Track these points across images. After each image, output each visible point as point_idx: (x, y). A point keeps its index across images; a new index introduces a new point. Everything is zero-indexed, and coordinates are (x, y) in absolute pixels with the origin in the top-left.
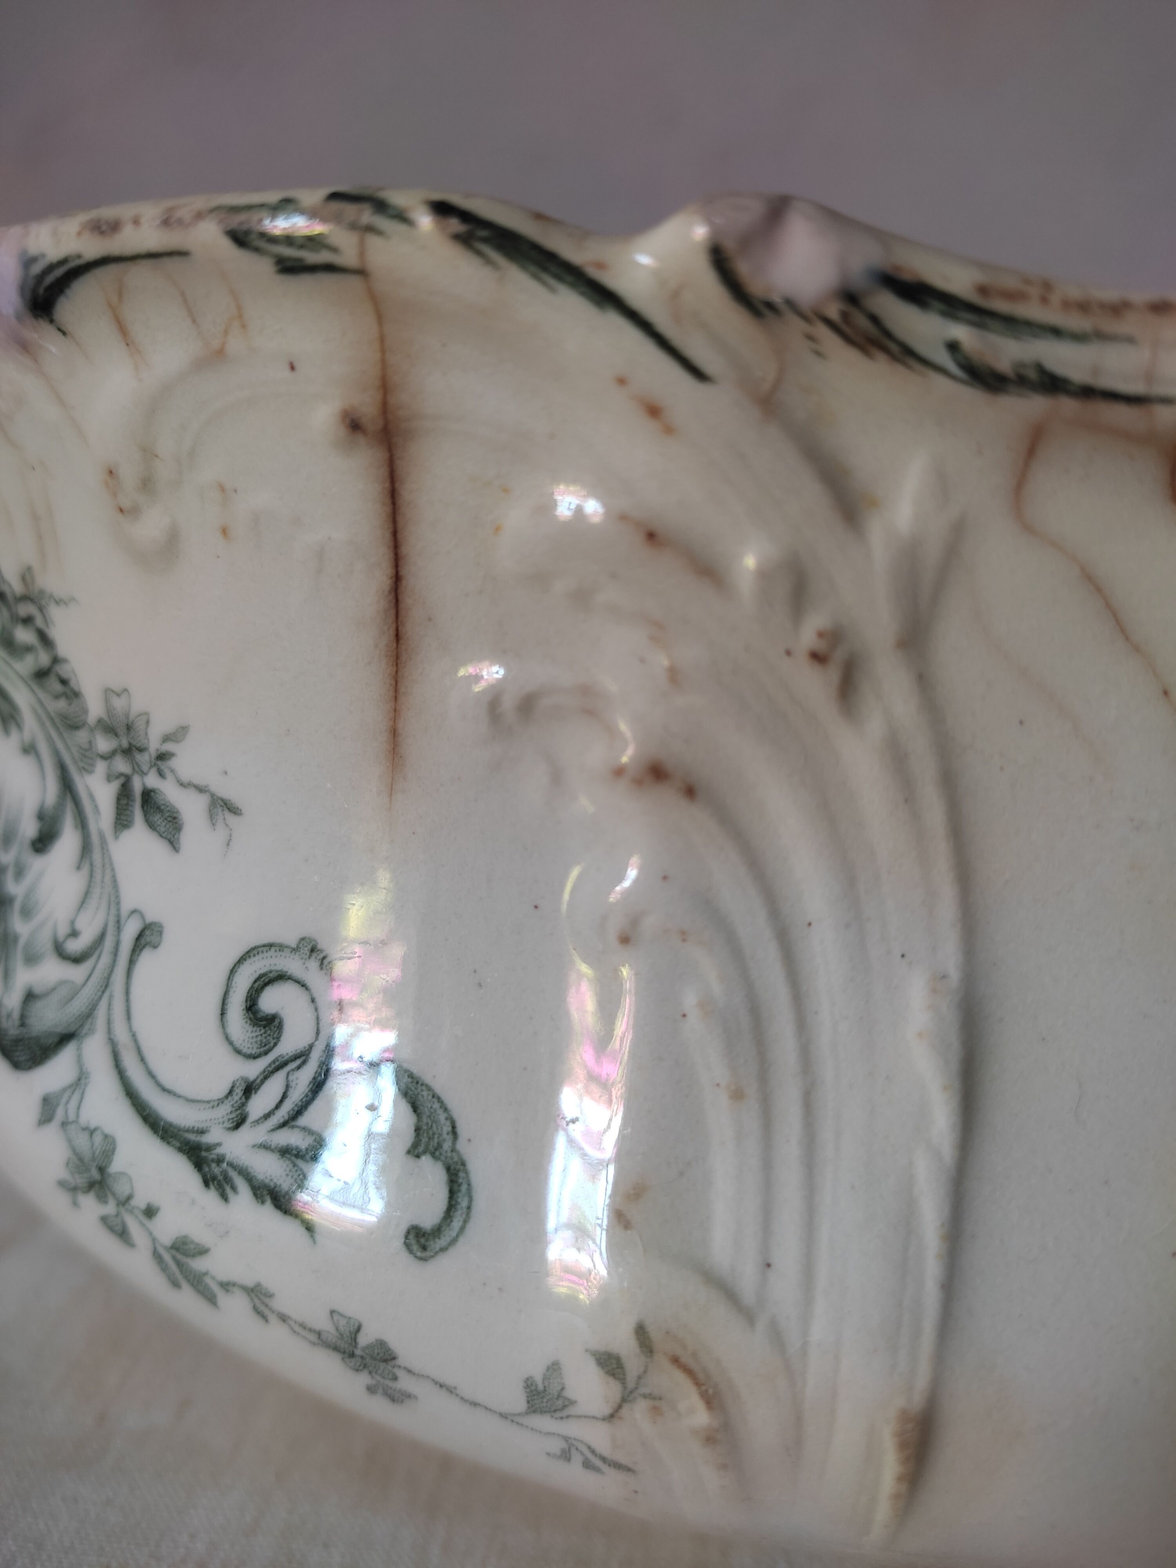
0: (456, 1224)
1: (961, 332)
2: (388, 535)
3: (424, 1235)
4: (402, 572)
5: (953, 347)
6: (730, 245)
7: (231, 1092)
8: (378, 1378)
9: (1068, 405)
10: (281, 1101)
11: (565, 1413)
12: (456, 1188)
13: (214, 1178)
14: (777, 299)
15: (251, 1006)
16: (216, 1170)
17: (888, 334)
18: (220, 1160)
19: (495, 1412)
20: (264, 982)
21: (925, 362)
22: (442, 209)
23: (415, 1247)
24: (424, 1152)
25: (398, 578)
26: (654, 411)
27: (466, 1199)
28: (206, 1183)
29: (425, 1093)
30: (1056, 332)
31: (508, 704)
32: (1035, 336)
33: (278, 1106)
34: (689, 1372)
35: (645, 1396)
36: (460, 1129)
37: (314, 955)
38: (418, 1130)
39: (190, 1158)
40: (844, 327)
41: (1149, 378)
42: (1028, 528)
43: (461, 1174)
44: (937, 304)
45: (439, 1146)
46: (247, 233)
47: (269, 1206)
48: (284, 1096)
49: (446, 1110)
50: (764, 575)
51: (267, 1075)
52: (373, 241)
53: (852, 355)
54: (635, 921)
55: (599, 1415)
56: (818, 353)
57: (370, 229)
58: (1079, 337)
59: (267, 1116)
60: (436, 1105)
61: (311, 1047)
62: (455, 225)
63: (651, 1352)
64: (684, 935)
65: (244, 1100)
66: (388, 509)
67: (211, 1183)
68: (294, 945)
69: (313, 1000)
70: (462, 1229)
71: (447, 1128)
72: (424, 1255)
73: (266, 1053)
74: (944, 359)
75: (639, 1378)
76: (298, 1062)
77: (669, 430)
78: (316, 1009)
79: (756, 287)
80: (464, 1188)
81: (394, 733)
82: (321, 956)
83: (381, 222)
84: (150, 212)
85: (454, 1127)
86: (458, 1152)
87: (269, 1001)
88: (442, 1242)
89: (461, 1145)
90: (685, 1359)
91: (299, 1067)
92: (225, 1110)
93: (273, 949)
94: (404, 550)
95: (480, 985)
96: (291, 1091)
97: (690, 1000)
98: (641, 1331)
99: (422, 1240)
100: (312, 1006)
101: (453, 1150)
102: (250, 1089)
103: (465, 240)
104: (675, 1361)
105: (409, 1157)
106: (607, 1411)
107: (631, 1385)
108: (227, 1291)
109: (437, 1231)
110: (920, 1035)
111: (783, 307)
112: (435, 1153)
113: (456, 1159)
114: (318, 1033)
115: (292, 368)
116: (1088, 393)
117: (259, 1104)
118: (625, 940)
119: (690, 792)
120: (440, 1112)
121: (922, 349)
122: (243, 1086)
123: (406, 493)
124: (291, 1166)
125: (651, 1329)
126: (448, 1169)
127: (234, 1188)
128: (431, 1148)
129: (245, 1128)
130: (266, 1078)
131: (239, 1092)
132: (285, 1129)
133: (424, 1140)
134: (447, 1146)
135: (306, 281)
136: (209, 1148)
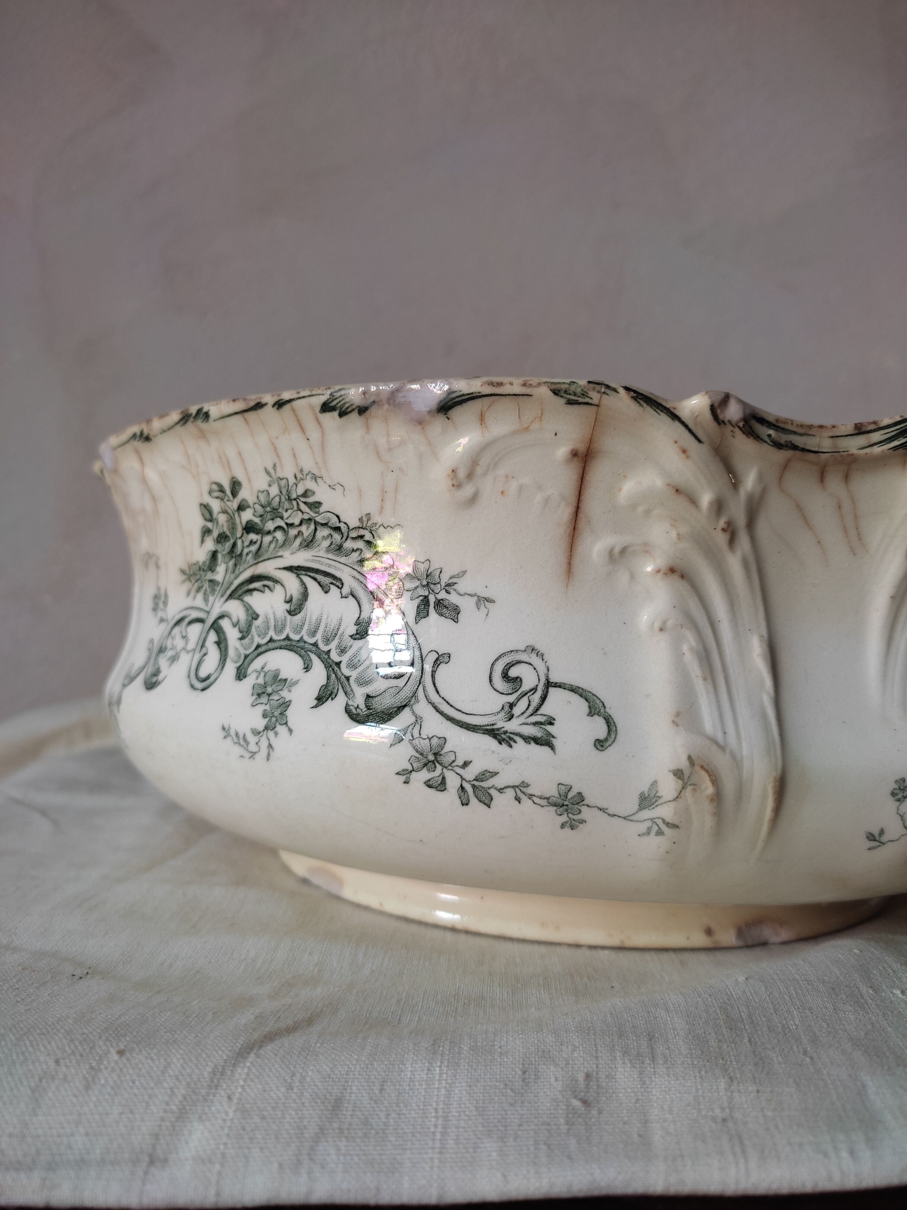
0: (613, 736)
1: (771, 432)
2: (577, 493)
3: (601, 741)
4: (580, 505)
5: (769, 436)
6: (716, 405)
7: (503, 708)
8: (571, 816)
9: (798, 453)
10: (528, 707)
11: (657, 803)
12: (609, 724)
13: (504, 740)
14: (726, 420)
15: (505, 676)
16: (503, 736)
17: (753, 431)
18: (506, 732)
19: (622, 817)
20: (510, 665)
21: (762, 440)
22: (627, 389)
23: (599, 747)
24: (594, 714)
25: (578, 508)
26: (684, 451)
27: (614, 728)
28: (500, 743)
29: (589, 694)
30: (795, 433)
31: (617, 551)
32: (790, 434)
33: (527, 709)
34: (707, 771)
35: (690, 785)
36: (606, 705)
37: (533, 652)
38: (589, 707)
39: (490, 735)
40: (743, 429)
41: (819, 447)
42: (782, 491)
43: (611, 720)
44: (766, 424)
45: (599, 711)
46: (559, 391)
47: (533, 744)
48: (529, 705)
49: (599, 699)
50: (711, 504)
51: (518, 699)
52: (605, 396)
53: (744, 436)
54: (664, 623)
55: (672, 799)
56: (733, 436)
57: (604, 393)
58: (801, 435)
59: (523, 713)
60: (595, 698)
61: (537, 686)
62: (632, 394)
63: (694, 765)
64: (682, 626)
65: (510, 710)
66: (579, 483)
67: (502, 742)
68: (524, 650)
69: (535, 669)
70: (615, 738)
71: (601, 705)
72: (602, 749)
73: (516, 692)
74: (767, 439)
75: (689, 777)
76: (532, 692)
77: (688, 457)
78: (537, 672)
79: (721, 417)
80: (613, 724)
81: (570, 564)
82: (537, 652)
83: (608, 391)
84: (517, 381)
85: (603, 704)
86: (607, 713)
87: (513, 672)
88: (609, 743)
89: (607, 710)
90: (705, 766)
91: (533, 694)
92: (502, 714)
93: (513, 653)
94: (582, 498)
95: (605, 654)
96: (531, 703)
97: (685, 648)
98: (690, 758)
99: (601, 744)
100: (535, 671)
101: (605, 712)
102: (512, 706)
103: (635, 399)
104: (702, 767)
105: (588, 717)
106: (675, 795)
107: (686, 781)
108: (501, 793)
109: (606, 740)
110: (758, 655)
111: (727, 423)
112: (599, 714)
113: (607, 715)
114: (539, 680)
115: (556, 435)
116: (803, 450)
117: (517, 711)
118: (661, 630)
119: (682, 576)
120: (597, 700)
121: (762, 436)
122: (508, 705)
123: (587, 478)
124: (539, 728)
125: (693, 757)
126: (605, 718)
127: (515, 741)
128: (596, 712)
129: (514, 720)
130: (518, 700)
131: (507, 708)
132: (533, 716)
133: (593, 710)
134: (602, 711)
135: (576, 407)
136: (498, 729)
